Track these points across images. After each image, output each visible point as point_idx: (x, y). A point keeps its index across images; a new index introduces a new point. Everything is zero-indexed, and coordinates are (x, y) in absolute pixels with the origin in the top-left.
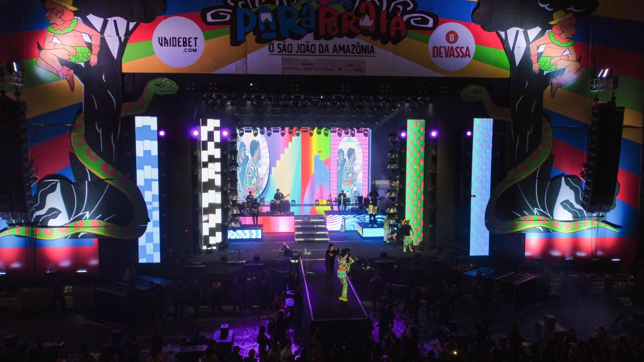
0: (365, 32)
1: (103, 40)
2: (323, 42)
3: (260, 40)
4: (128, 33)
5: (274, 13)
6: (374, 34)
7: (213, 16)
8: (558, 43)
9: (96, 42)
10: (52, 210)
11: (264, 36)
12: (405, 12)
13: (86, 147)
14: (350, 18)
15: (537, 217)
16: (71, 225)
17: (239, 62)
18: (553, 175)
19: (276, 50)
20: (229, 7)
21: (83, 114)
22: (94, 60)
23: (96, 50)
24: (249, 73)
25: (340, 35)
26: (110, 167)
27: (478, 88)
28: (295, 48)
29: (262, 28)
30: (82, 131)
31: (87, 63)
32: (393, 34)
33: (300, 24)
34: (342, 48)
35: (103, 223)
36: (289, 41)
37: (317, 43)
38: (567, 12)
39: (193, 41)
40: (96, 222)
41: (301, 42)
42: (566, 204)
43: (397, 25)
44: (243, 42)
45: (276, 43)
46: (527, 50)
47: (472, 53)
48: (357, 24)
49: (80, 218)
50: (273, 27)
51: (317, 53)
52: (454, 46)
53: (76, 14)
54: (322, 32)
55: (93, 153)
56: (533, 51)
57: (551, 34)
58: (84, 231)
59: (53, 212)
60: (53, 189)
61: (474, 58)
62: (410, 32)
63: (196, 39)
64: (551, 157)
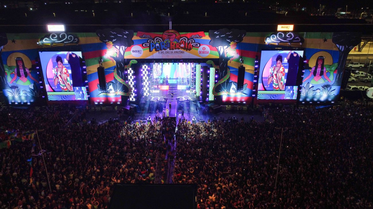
0: (182, 48)
1: (120, 51)
2: (172, 50)
3: (156, 50)
4: (125, 50)
5: (160, 44)
6: (184, 48)
7: (145, 45)
8: (232, 50)
9: (118, 52)
10: (110, 89)
11: (157, 49)
12: (192, 43)
13: (117, 75)
14: (178, 45)
15: (226, 92)
16: (115, 92)
17: (151, 56)
18: (230, 82)
19: (160, 53)
20: (148, 43)
21: (116, 68)
22: (118, 56)
23: (118, 54)
24: (154, 58)
25: (176, 49)
26: (123, 80)
27: (211, 61)
28: (165, 52)
29: (157, 48)
30: (116, 72)
31: (116, 57)
32: (189, 48)
33: (166, 46)
34: (176, 52)
35: (122, 92)
36: (163, 50)
37: (170, 51)
38: (234, 42)
39: (140, 51)
40: (120, 92)
41: (166, 51)
42: (233, 89)
43: (190, 46)
44: (152, 51)
45: (160, 51)
46: (224, 51)
47: (209, 53)
48: (180, 46)
49: (117, 91)
50: (159, 47)
51: (170, 53)
52: (205, 51)
53: (113, 45)
54: (171, 48)
55: (119, 77)
56: (225, 52)
57: (230, 48)
58: (118, 94)
59: (111, 90)
60: (110, 85)
61: (210, 53)
62: (193, 48)
63: (141, 50)
64: (230, 77)
